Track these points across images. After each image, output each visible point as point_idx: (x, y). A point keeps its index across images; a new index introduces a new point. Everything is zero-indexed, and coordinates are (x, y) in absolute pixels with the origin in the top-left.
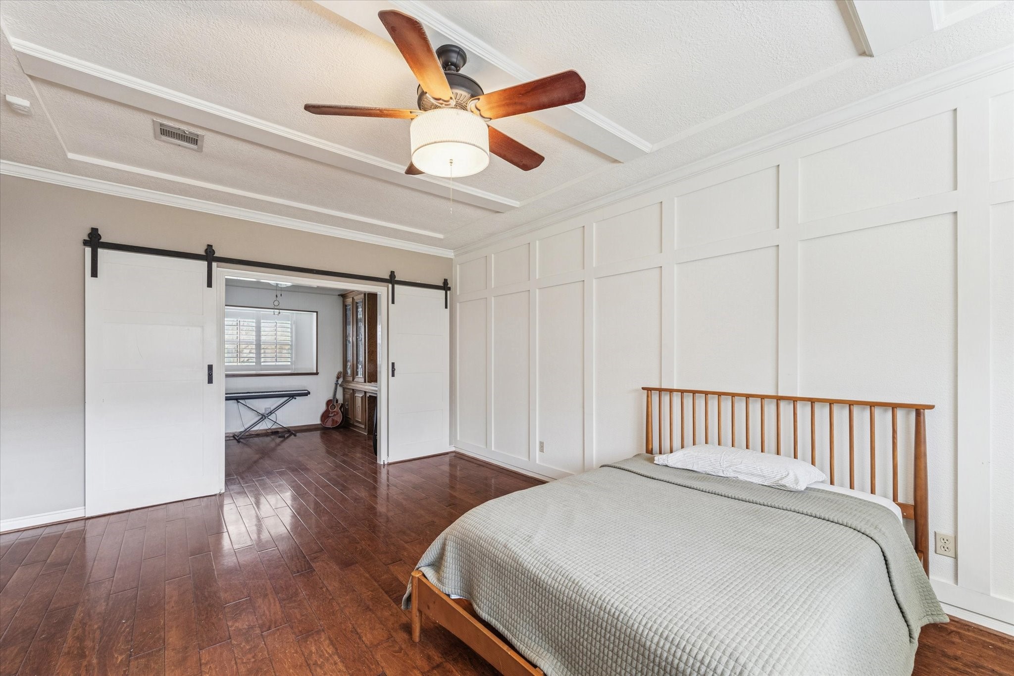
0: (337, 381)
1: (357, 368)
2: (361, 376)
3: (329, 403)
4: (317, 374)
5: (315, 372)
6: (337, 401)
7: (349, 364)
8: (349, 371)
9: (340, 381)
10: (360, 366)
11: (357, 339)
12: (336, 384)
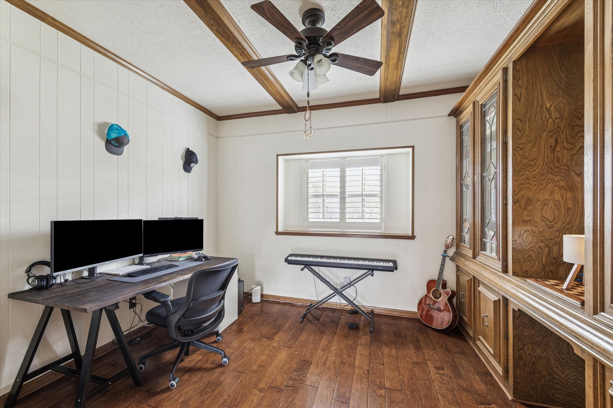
0: (445, 251)
1: (483, 235)
2: (494, 255)
3: (431, 284)
4: (413, 237)
5: (411, 235)
6: (444, 286)
7: (467, 226)
8: (467, 237)
9: (451, 252)
10: (492, 233)
11: (482, 178)
12: (444, 257)
